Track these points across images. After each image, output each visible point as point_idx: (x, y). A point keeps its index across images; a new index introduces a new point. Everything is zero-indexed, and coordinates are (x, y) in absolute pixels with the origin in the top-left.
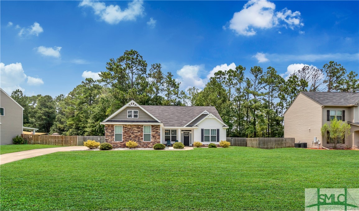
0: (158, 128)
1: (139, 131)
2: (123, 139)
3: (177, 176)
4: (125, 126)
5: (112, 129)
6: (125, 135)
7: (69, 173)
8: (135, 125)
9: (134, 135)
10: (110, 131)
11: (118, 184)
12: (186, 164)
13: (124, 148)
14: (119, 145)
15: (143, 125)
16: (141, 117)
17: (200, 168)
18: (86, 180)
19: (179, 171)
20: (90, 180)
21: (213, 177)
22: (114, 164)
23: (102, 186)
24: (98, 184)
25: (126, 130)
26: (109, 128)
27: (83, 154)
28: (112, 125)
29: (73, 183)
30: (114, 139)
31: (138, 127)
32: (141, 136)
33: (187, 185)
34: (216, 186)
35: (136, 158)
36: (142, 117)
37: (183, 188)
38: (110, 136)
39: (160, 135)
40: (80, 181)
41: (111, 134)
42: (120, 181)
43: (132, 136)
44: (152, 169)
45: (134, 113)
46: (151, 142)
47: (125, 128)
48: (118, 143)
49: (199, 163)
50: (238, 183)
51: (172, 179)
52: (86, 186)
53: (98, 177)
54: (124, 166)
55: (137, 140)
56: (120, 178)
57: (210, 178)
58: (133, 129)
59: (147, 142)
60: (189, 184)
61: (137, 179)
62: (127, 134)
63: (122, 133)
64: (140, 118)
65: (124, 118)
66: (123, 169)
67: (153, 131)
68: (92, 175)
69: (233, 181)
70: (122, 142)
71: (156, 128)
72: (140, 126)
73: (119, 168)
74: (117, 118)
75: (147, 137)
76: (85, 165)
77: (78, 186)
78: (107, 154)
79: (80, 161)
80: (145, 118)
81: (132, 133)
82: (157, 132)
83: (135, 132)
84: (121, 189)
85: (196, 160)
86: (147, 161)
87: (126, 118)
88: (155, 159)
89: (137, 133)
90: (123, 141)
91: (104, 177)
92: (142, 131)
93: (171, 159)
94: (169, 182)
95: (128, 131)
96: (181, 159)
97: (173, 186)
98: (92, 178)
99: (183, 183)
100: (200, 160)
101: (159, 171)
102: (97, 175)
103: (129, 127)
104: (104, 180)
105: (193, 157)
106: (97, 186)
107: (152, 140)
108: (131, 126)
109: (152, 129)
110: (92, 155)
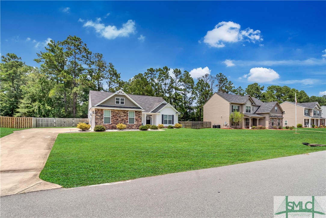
0: (140, 114)
1: (125, 116)
2: (111, 121)
3: (162, 158)
4: (113, 111)
5: (102, 113)
6: (113, 119)
7: (77, 155)
8: (122, 110)
9: (121, 118)
10: (100, 115)
11: (115, 165)
12: (170, 147)
13: (112, 129)
14: (108, 127)
15: (128, 111)
16: (126, 103)
17: (181, 151)
18: (90, 161)
19: (164, 153)
20: (93, 161)
21: (191, 158)
22: (113, 147)
23: (102, 167)
24: (99, 164)
25: (114, 114)
26: (98, 112)
27: (87, 138)
28: (102, 109)
29: (80, 164)
30: (103, 122)
31: (124, 112)
32: (127, 120)
33: (170, 165)
34: (193, 166)
35: (130, 141)
36: (128, 103)
37: (167, 168)
38: (99, 119)
39: (141, 119)
40: (85, 162)
41: (100, 117)
42: (117, 162)
43: (119, 119)
44: (142, 151)
45: (121, 100)
46: (135, 125)
47: (113, 112)
48: (107, 126)
49: (180, 145)
50: (211, 164)
51: (159, 160)
52: (90, 166)
53: (99, 159)
54: (120, 148)
55: (123, 123)
56: (117, 159)
57: (188, 160)
58: (120, 113)
59: (132, 125)
60: (172, 164)
61: (130, 160)
62: (115, 117)
63: (111, 117)
64: (126, 105)
65: (112, 104)
66: (120, 151)
67: (136, 116)
68: (95, 157)
69: (207, 162)
70: (110, 125)
71: (138, 113)
72: (126, 111)
73: (116, 150)
74: (106, 103)
75: (132, 120)
76: (89, 148)
77: (83, 167)
78: (107, 138)
79: (85, 144)
80: (130, 105)
81: (120, 117)
82: (139, 117)
83: (122, 116)
84: (118, 169)
85: (178, 143)
86: (138, 144)
87: (114, 104)
88: (144, 142)
89: (123, 117)
90: (112, 124)
91: (104, 159)
92: (127, 115)
93: (157, 142)
94: (156, 163)
95: (116, 115)
96: (166, 142)
97: (159, 167)
98: (95, 159)
99: (167, 164)
100: (180, 143)
101: (148, 153)
102: (98, 157)
103: (117, 112)
104: (104, 161)
105: (175, 141)
106: (99, 167)
107: (135, 123)
108: (118, 111)
109: (135, 114)
110: (95, 138)
